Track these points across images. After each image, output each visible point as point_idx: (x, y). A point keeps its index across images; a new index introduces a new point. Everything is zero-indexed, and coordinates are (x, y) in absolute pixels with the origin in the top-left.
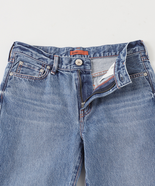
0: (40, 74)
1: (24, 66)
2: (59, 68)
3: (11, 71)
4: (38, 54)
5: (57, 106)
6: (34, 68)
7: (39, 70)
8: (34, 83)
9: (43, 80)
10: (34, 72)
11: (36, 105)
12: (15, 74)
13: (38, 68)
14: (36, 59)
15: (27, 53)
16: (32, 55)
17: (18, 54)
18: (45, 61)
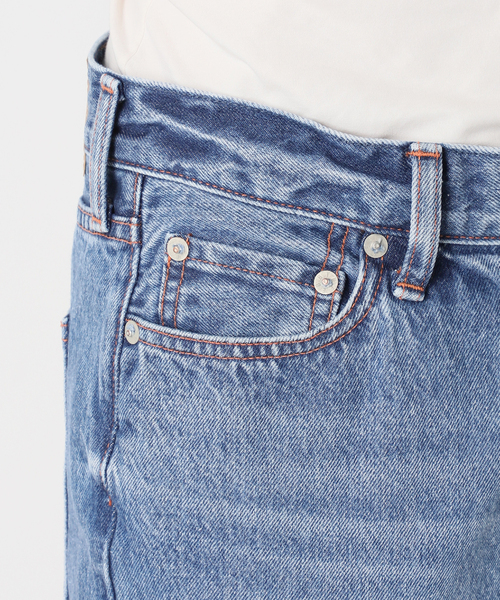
0: (322, 308)
1: (199, 266)
2: (453, 237)
3: (128, 312)
4: (289, 162)
5: (456, 526)
6: (267, 269)
7: (307, 279)
8: (280, 381)
9: (339, 349)
10: (276, 299)
11: (315, 548)
12: (150, 338)
13: (297, 268)
14: (272, 202)
15: (207, 169)
16: (242, 176)
17: (157, 184)
18: (342, 203)
